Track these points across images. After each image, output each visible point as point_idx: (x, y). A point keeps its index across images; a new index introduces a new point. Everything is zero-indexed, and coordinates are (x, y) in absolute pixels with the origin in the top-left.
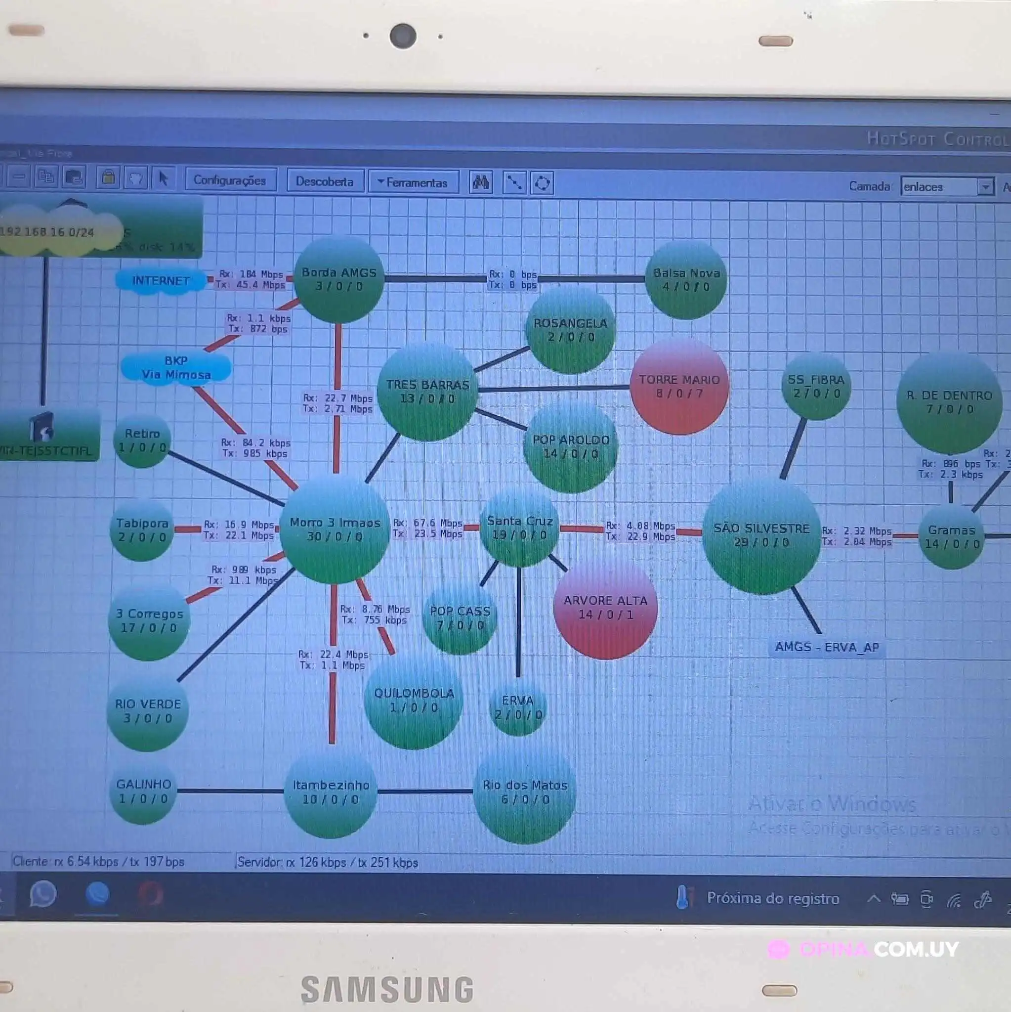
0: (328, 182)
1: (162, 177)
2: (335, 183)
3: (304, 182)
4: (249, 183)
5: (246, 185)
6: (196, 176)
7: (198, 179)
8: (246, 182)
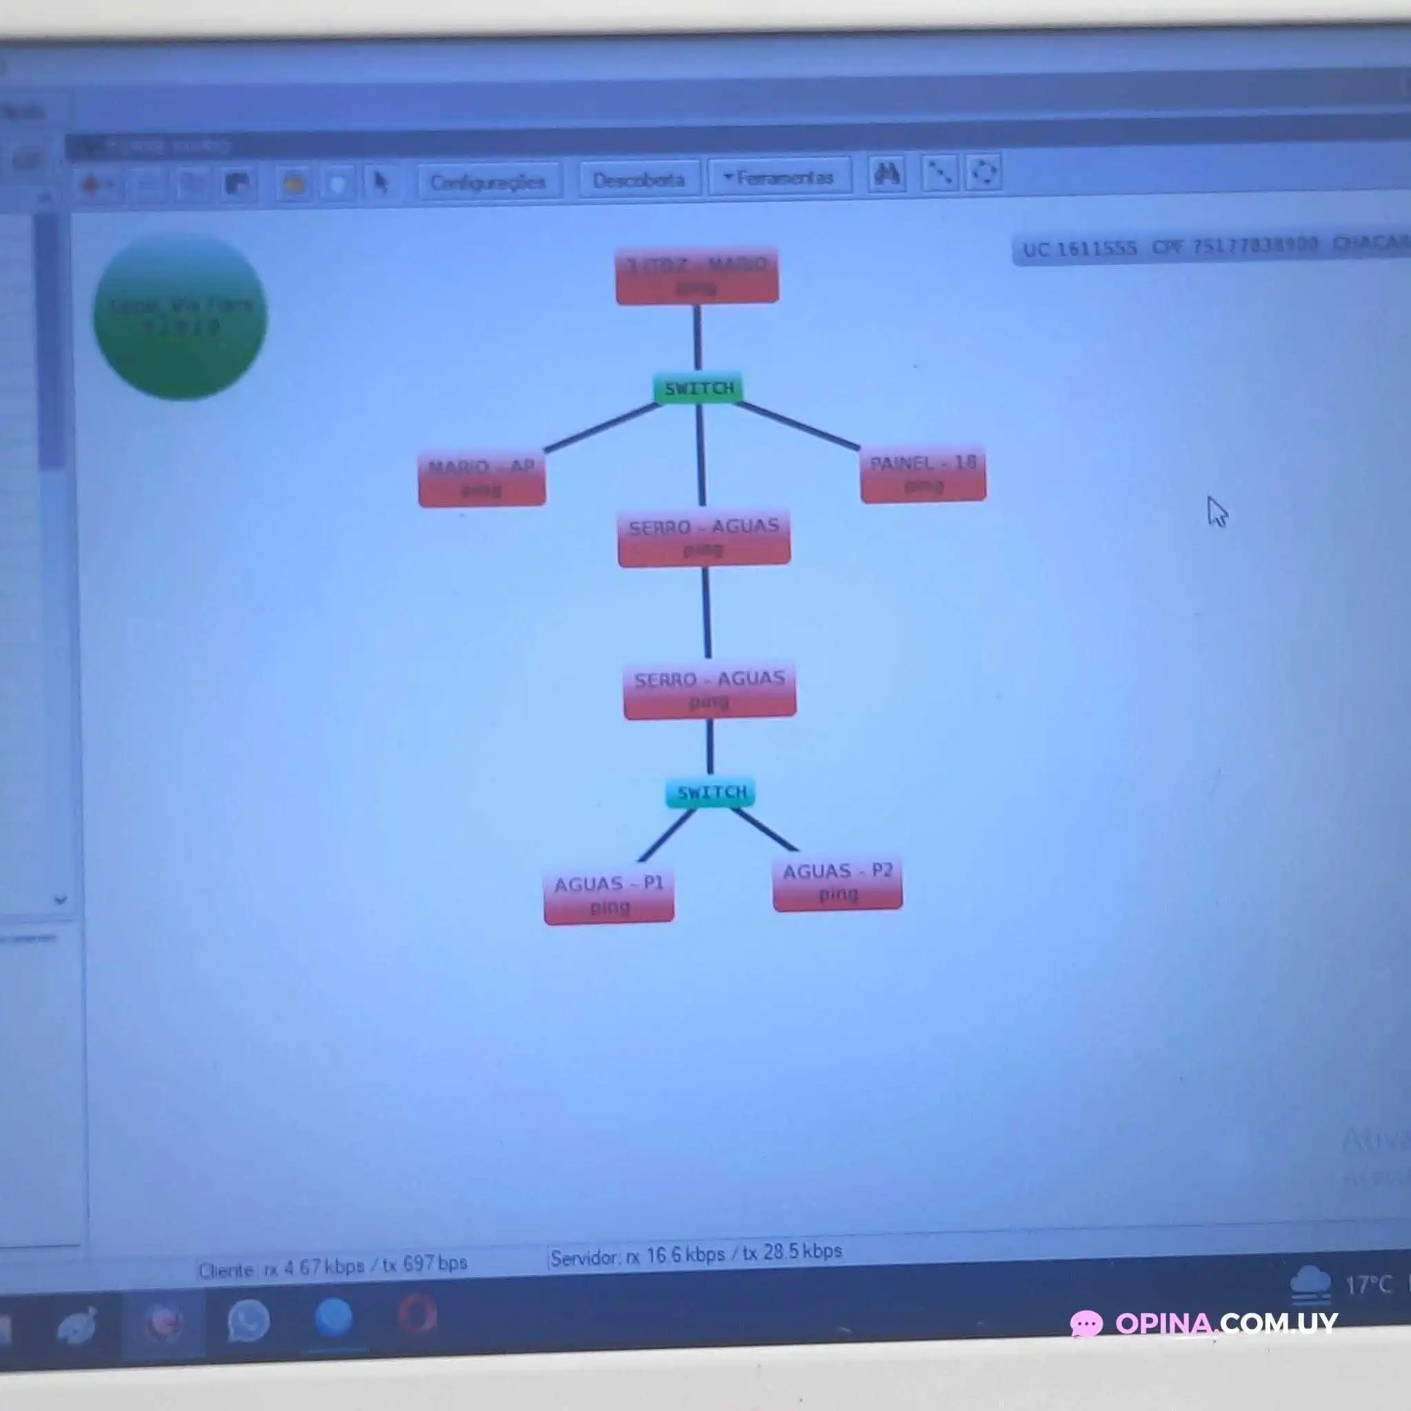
0: (645, 181)
1: (380, 181)
2: (656, 181)
3: (608, 181)
4: (519, 187)
5: (514, 189)
6: (434, 177)
7: (438, 182)
8: (514, 184)
